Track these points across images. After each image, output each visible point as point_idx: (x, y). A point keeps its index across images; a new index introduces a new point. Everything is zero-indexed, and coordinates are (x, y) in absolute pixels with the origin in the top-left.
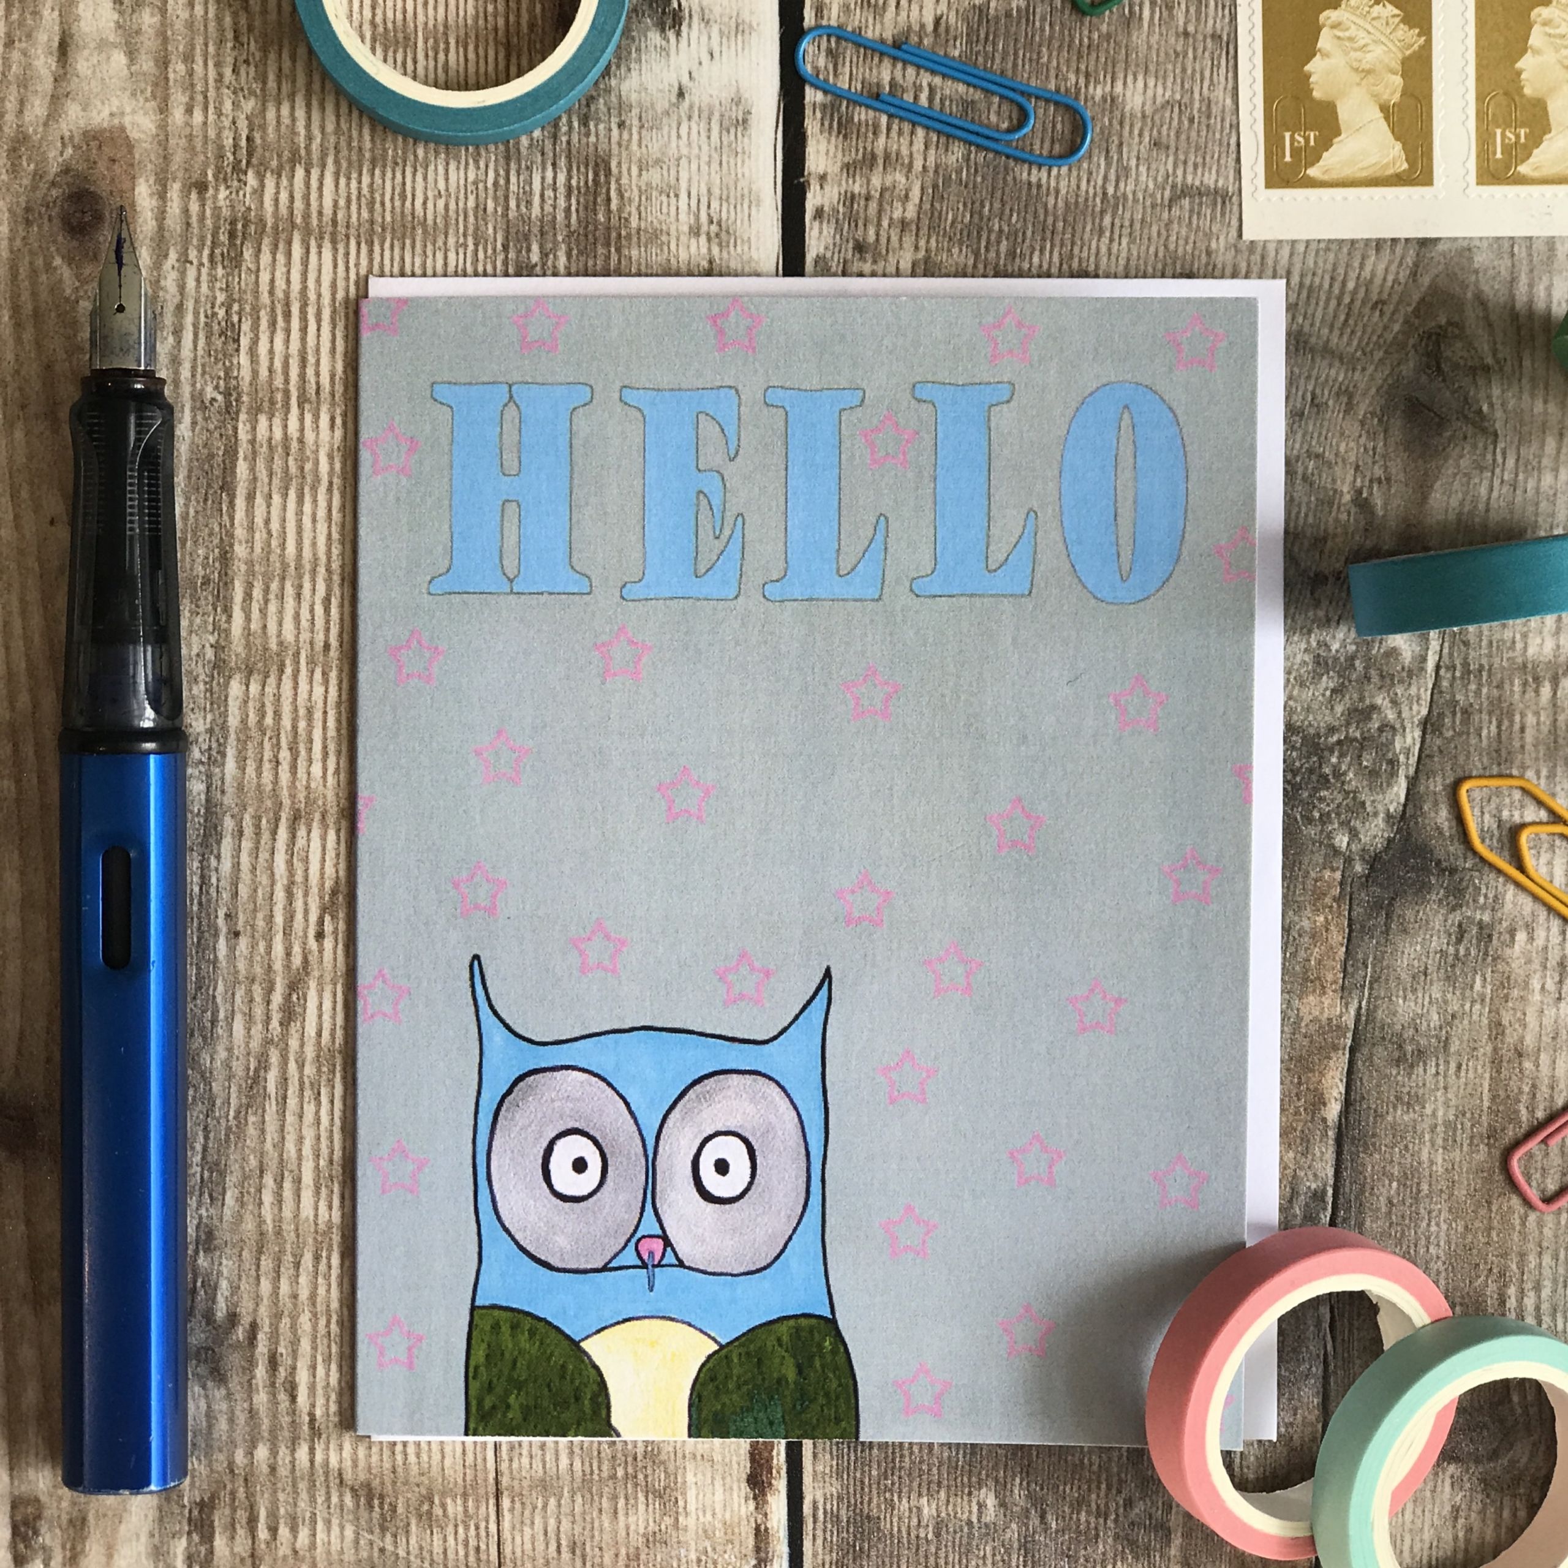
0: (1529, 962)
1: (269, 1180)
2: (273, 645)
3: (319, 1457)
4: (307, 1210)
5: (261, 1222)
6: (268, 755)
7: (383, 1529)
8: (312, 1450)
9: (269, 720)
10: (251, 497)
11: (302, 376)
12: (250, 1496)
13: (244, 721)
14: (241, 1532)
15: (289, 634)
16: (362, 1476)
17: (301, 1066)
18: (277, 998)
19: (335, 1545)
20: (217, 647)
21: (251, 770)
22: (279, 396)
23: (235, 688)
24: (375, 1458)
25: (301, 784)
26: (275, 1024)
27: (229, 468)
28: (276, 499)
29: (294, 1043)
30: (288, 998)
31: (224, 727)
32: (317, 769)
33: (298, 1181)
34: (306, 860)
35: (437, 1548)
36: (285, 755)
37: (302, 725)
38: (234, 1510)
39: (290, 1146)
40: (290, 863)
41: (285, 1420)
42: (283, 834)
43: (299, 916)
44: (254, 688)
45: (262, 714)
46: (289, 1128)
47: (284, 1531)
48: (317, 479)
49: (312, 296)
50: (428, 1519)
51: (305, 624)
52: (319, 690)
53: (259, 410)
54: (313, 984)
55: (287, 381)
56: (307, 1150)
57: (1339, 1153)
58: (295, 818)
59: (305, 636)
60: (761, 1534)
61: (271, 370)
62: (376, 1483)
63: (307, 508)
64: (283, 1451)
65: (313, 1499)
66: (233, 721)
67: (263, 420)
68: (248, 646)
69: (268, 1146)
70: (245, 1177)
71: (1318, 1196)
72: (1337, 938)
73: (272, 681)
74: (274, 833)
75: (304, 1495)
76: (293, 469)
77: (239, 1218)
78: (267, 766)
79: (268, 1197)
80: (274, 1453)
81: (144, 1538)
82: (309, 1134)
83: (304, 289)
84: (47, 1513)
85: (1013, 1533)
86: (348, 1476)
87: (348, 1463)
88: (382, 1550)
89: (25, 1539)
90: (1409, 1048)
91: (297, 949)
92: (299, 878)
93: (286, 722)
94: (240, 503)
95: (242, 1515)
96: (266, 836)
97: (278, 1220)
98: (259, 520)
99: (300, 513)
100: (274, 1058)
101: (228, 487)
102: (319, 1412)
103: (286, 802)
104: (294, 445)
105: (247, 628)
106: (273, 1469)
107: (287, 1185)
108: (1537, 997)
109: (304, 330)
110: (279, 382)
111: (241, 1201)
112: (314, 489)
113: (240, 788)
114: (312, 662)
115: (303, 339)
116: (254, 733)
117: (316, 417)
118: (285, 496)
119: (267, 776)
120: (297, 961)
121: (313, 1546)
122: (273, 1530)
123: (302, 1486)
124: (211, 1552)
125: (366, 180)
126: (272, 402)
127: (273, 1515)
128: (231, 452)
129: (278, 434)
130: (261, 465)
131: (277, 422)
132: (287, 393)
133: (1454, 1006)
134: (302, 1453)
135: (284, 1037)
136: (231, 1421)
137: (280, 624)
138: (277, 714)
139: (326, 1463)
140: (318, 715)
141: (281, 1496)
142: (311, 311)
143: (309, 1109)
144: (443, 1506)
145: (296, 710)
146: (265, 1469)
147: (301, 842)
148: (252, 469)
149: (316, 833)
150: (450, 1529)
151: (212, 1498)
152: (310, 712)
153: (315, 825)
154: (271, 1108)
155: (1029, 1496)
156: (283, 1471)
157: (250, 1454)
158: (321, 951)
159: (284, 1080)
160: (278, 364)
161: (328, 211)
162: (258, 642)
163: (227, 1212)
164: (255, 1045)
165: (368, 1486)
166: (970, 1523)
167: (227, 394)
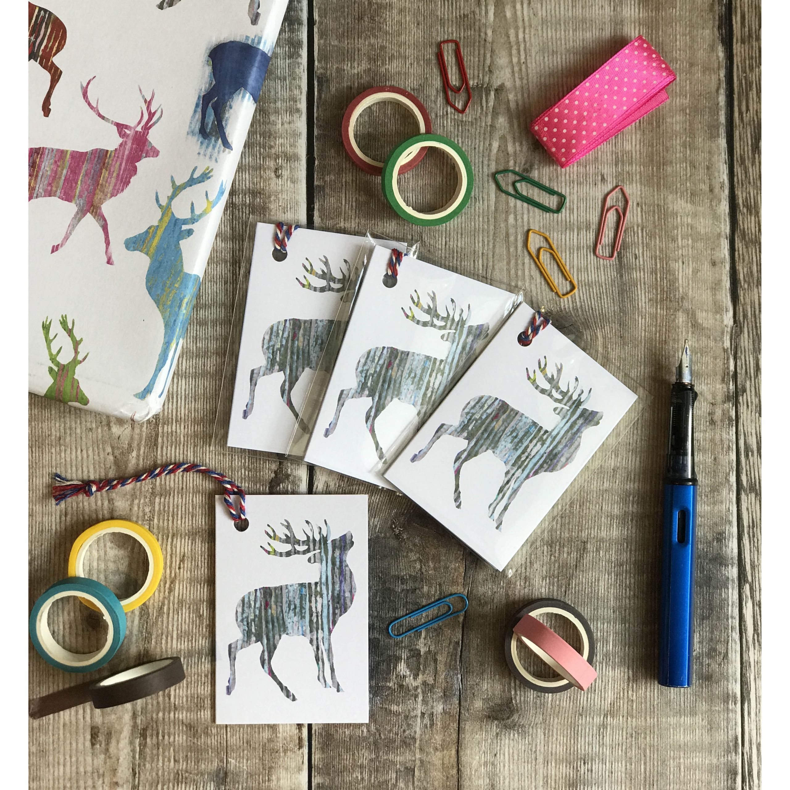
0: (516, 577)
1: (164, 637)
2: (168, 488)
3: (177, 716)
4: (174, 645)
5: (161, 648)
6: (166, 518)
7: (194, 737)
8: (175, 714)
9: (166, 509)
10: (162, 448)
11: (177, 414)
12: (157, 726)
13: (160, 509)
14: (154, 737)
15: (172, 485)
16: (188, 721)
17: (174, 605)
18: (167, 586)
19: (181, 742)
20: (152, 488)
21: (161, 521)
22: (170, 420)
23: (157, 500)
24: (192, 716)
25: (175, 526)
26: (167, 592)
27: (156, 440)
28: (169, 448)
29: (172, 598)
30: (170, 586)
31: (154, 510)
32: (179, 522)
33: (172, 637)
34: (176, 547)
35: (209, 742)
36: (171, 518)
37: (175, 510)
38: (153, 731)
39: (170, 627)
40: (171, 548)
41: (167, 705)
42: (170, 540)
43: (174, 563)
44: (162, 500)
45: (165, 507)
46: (170, 622)
47: (166, 737)
48: (180, 443)
49: (179, 393)
50: (207, 734)
51: (176, 482)
52: (180, 500)
53: (165, 424)
54: (177, 582)
55: (172, 416)
56: (175, 628)
57: (463, 631)
58: (173, 536)
59: (176, 486)
60: (300, 739)
61: (168, 413)
62: (192, 723)
63: (177, 451)
64: (166, 714)
65: (174, 728)
66: (157, 509)
67: (166, 426)
68: (161, 488)
69: (164, 627)
70: (157, 636)
71: (457, 643)
72: (462, 570)
73: (167, 498)
74: (167, 539)
75: (172, 727)
76: (174, 440)
77: (156, 647)
78: (165, 521)
79: (164, 642)
80: (164, 714)
81: (127, 738)
82: (175, 624)
83: (177, 391)
84: (101, 731)
85: (371, 739)
86: (185, 721)
87: (184, 718)
88: (194, 743)
89: (94, 738)
90: (482, 601)
91: (173, 572)
92: (174, 552)
93: (171, 509)
94: (159, 449)
95: (155, 732)
96: (165, 541)
97: (166, 648)
98: (164, 454)
99: (175, 452)
100: (166, 602)
101: (156, 445)
102: (177, 703)
103: (171, 531)
104: (174, 434)
105: (161, 483)
106: (164, 719)
107: (169, 638)
108: (519, 587)
109: (177, 402)
110: (170, 416)
111: (156, 643)
112: (179, 446)
113: (158, 527)
114: (178, 493)
115: (177, 404)
116: (162, 512)
117: (180, 426)
118: (171, 447)
119: (166, 524)
120: (173, 575)
121: (174, 741)
122: (163, 737)
123: (172, 724)
124: (146, 743)
125: (194, 361)
126: (168, 422)
127: (163, 732)
128: (157, 435)
129: (170, 430)
130: (165, 439)
131: (170, 427)
132: (172, 419)
133: (495, 590)
134: (172, 715)
135: (169, 596)
136: (152, 705)
137: (170, 482)
138: (169, 507)
139: (179, 717)
140: (180, 507)
141: (166, 727)
142: (179, 397)
143: (176, 617)
144: (211, 730)
145: (174, 506)
146: (161, 719)
147: (175, 542)
148: (163, 440)
149: (179, 540)
150: (213, 737)
151: (147, 727)
152: (178, 506)
153: (179, 537)
154: (165, 616)
155: (376, 729)
156: (167, 720)
157: (157, 714)
158: (180, 572)
159: (169, 609)
160: (170, 411)
161: (184, 370)
162: (164, 487)
163: (152, 646)
164: (161, 598)
165: (190, 724)
166: (359, 736)
167: (156, 420)
